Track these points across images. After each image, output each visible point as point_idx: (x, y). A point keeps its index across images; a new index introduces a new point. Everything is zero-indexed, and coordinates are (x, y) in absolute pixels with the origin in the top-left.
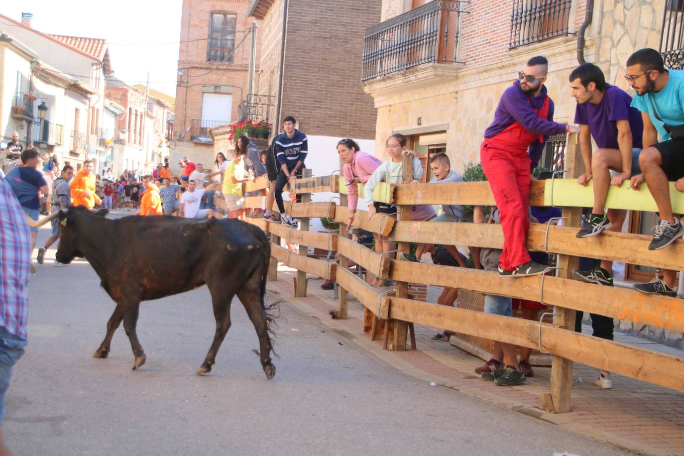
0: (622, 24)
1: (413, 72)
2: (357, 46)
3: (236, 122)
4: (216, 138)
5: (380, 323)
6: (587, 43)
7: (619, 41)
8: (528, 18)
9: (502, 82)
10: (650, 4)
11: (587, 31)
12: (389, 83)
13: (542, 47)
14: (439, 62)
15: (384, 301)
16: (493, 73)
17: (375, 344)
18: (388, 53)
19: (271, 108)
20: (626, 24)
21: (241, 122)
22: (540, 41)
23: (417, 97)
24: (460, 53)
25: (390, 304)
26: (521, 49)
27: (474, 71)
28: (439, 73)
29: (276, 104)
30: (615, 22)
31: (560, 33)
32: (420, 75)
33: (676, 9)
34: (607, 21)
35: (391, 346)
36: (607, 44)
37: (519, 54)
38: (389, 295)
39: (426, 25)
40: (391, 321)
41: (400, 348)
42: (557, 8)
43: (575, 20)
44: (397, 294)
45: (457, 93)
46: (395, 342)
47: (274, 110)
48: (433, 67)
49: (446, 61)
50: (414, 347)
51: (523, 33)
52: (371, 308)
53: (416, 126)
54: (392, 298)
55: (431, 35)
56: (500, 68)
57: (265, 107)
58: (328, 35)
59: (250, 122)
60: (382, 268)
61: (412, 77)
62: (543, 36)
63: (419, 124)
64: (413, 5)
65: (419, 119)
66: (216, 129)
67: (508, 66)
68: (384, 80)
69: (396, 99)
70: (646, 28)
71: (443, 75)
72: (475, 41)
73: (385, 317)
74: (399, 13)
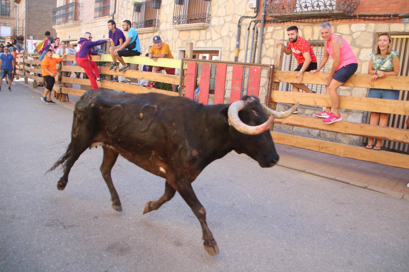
0: (123, 14)
1: (67, 23)
2: (50, 14)
3: (12, 35)
4: (6, 40)
5: (58, 94)
6: (115, 18)
7: (123, 18)
8: (99, 10)
9: (93, 27)
10: (130, 9)
11: (114, 14)
12: (60, 26)
13: (103, 18)
14: (75, 20)
15: (59, 88)
16: (90, 24)
17: (57, 100)
18: (60, 16)
19: (24, 31)
20: (124, 14)
21: (14, 35)
22: (103, 16)
23: (69, 30)
24: (80, 18)
25: (61, 89)
26: (97, 18)
27: (84, 23)
28: (75, 23)
29: (25, 30)
30: (122, 13)
31: (108, 14)
32: (69, 24)
33: (136, 11)
34: (120, 12)
35: (62, 101)
36: (120, 19)
37: (97, 19)
38: (60, 86)
39: (70, 9)
40: (61, 94)
41: (65, 101)
42: (107, 8)
43: (111, 11)
44: (63, 86)
45: (80, 29)
46: (63, 100)
47: (24, 32)
48: (73, 21)
49: (76, 20)
50: (68, 101)
51: (98, 14)
52: (56, 91)
53: (68, 38)
54: (61, 87)
55: (72, 12)
56: (92, 23)
57: (22, 31)
58: (41, 10)
59: (17, 35)
60: (58, 79)
61: (67, 24)
62: (103, 15)
63: (70, 38)
64: (67, 3)
65: (69, 36)
66: (6, 37)
67: (94, 23)
68: (58, 25)
69: (62, 30)
70: (129, 15)
71: (76, 24)
72: (85, 15)
73: (60, 93)
74: (62, 5)
